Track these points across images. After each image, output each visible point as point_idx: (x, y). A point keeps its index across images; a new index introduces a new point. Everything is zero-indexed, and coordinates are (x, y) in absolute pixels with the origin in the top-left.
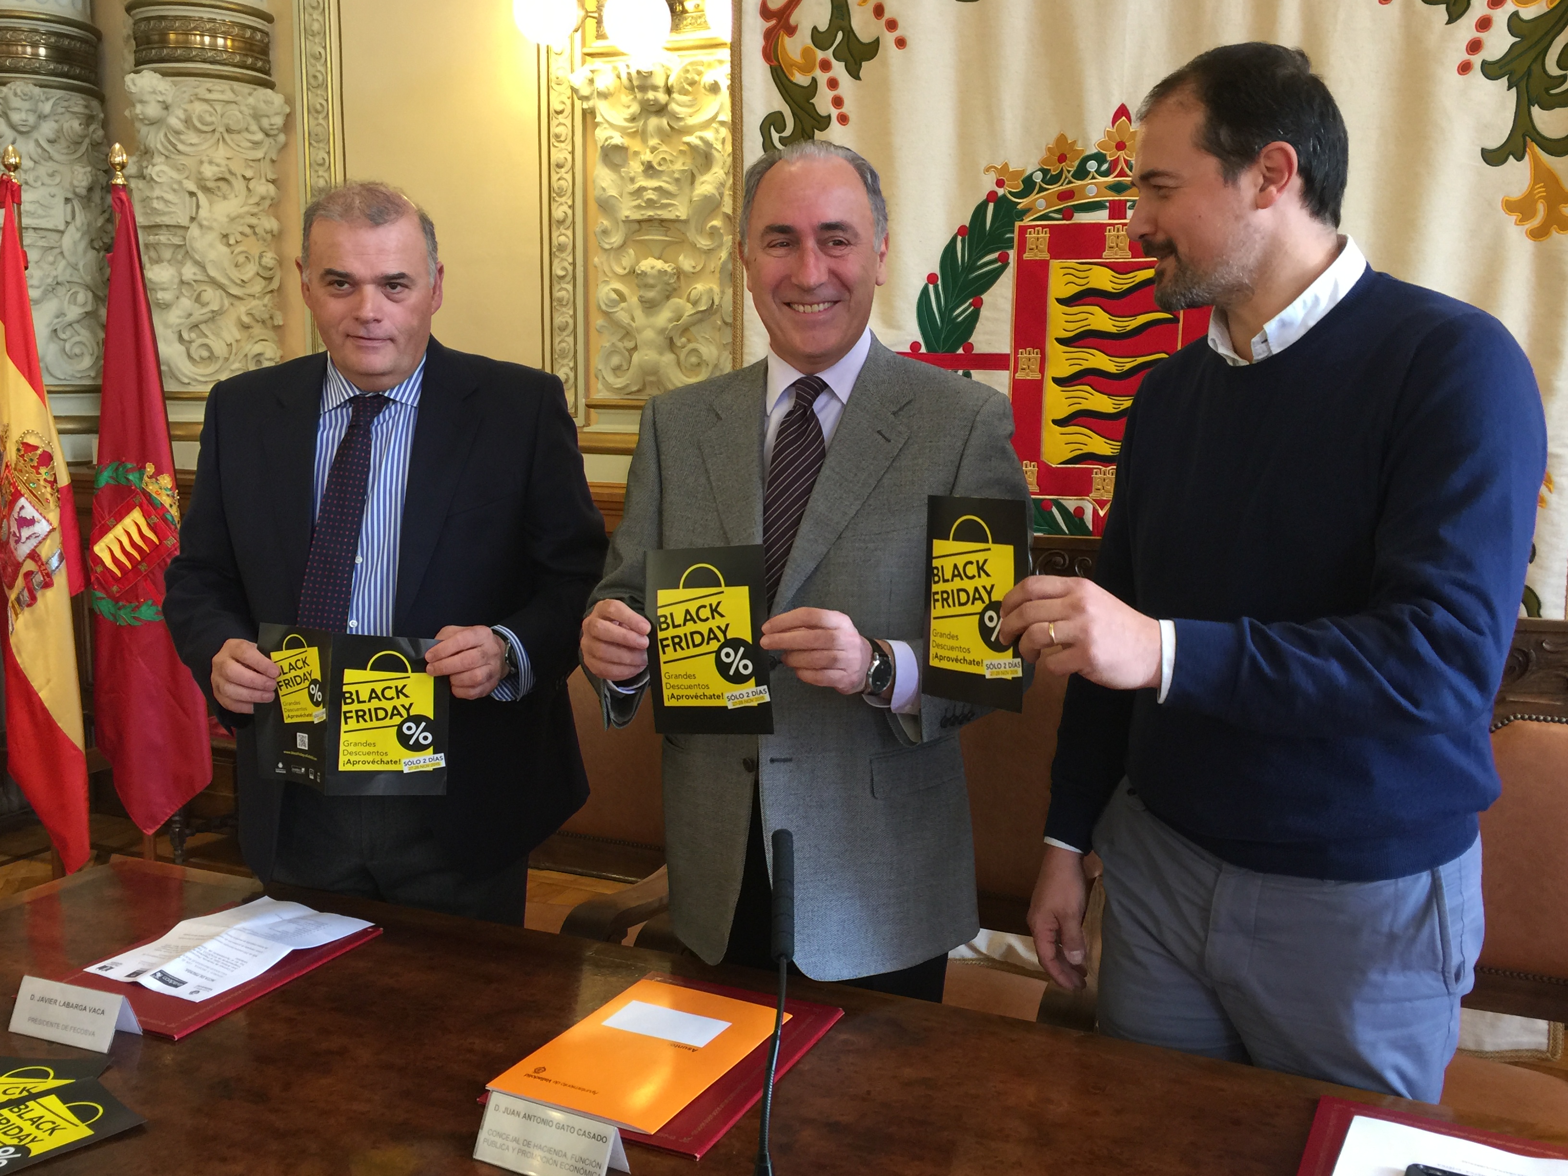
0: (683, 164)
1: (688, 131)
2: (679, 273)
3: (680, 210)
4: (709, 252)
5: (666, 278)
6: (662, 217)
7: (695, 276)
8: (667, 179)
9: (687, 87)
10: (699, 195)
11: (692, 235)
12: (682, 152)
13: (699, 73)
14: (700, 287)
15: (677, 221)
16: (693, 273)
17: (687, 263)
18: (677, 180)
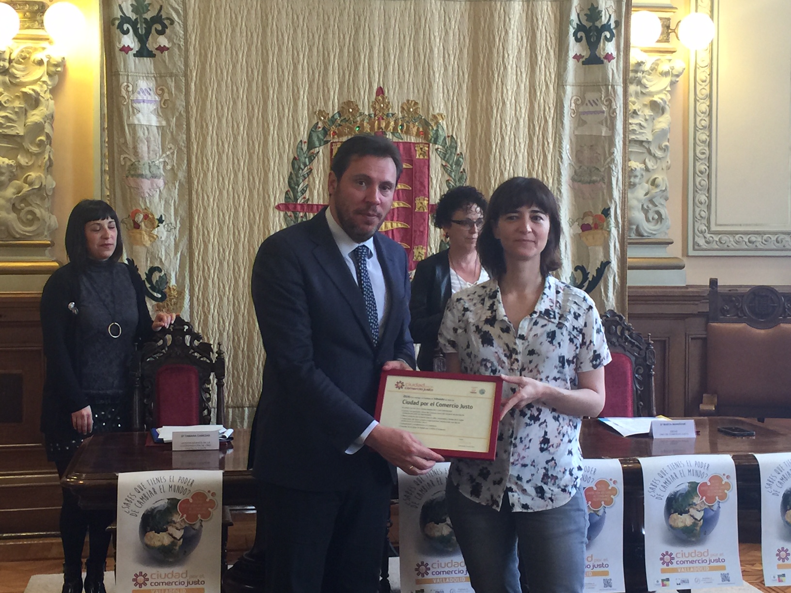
0: (20, 104)
1: (24, 84)
2: (19, 166)
3: (21, 131)
4: (38, 155)
5: (11, 169)
6: (8, 133)
7: (29, 168)
8: (11, 112)
9: (21, 60)
10: (31, 122)
11: (27, 145)
12: (18, 97)
13: (29, 53)
14: (33, 175)
15: (18, 136)
16: (27, 166)
17: (23, 160)
18: (16, 113)
